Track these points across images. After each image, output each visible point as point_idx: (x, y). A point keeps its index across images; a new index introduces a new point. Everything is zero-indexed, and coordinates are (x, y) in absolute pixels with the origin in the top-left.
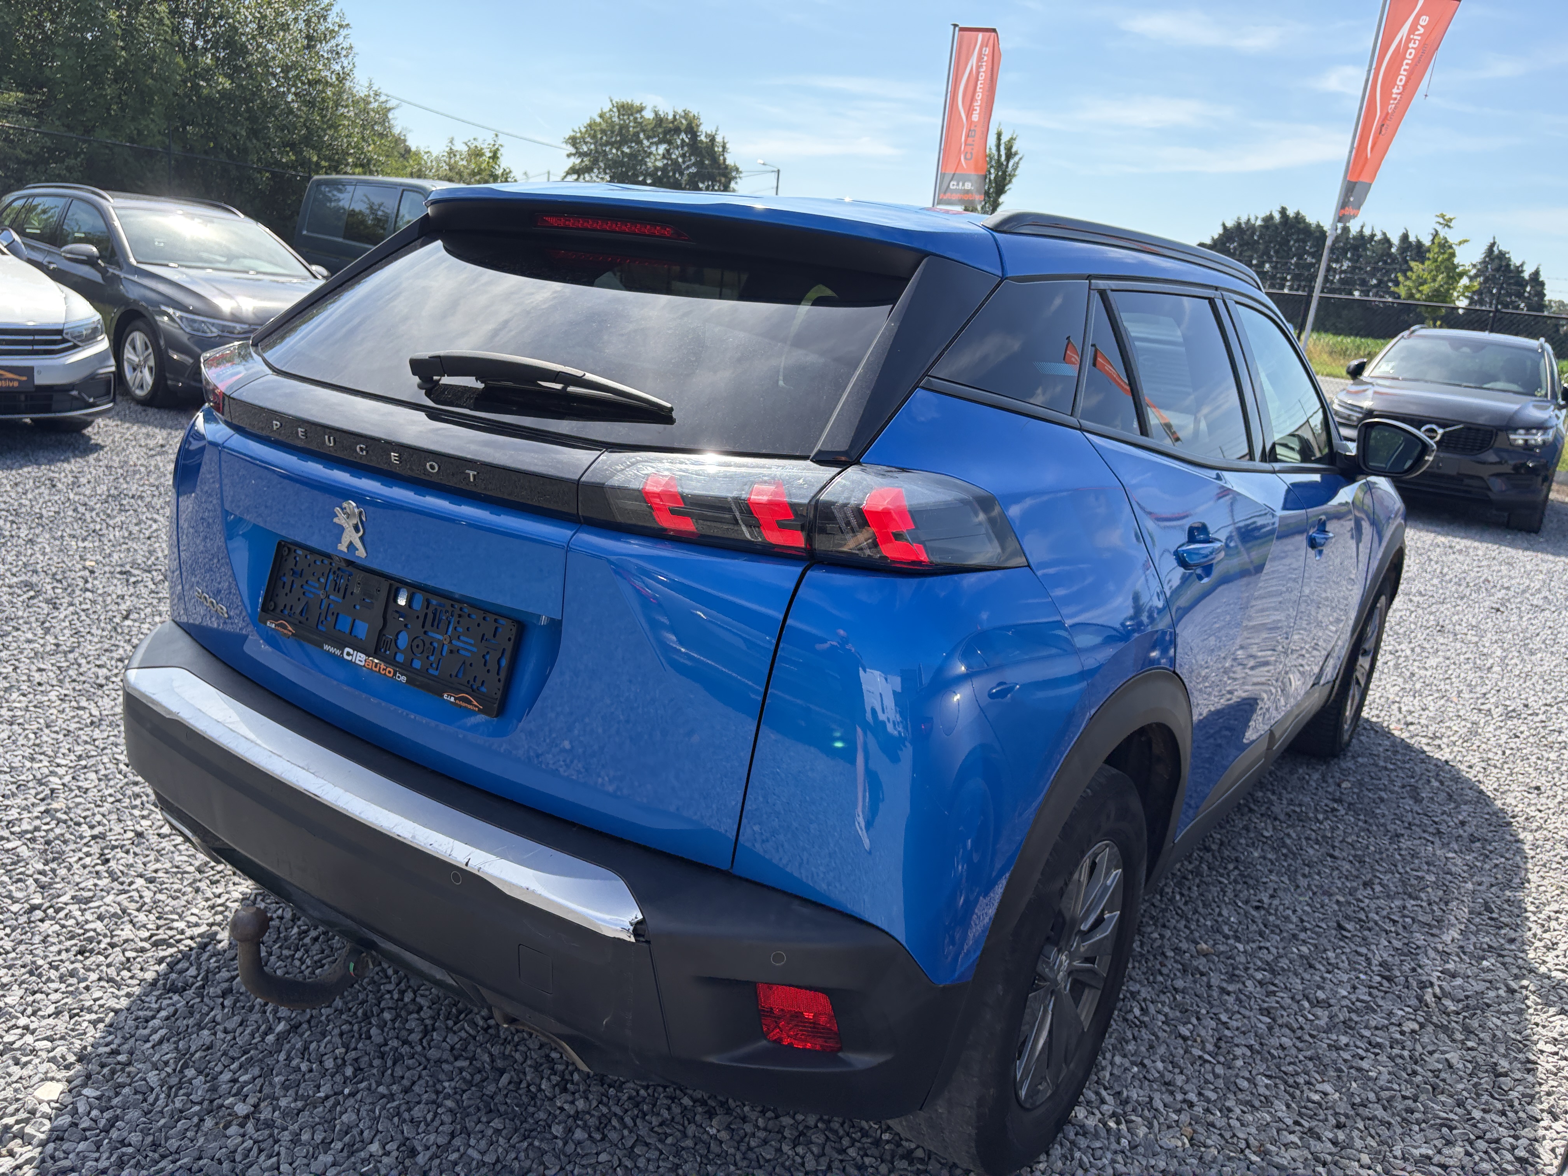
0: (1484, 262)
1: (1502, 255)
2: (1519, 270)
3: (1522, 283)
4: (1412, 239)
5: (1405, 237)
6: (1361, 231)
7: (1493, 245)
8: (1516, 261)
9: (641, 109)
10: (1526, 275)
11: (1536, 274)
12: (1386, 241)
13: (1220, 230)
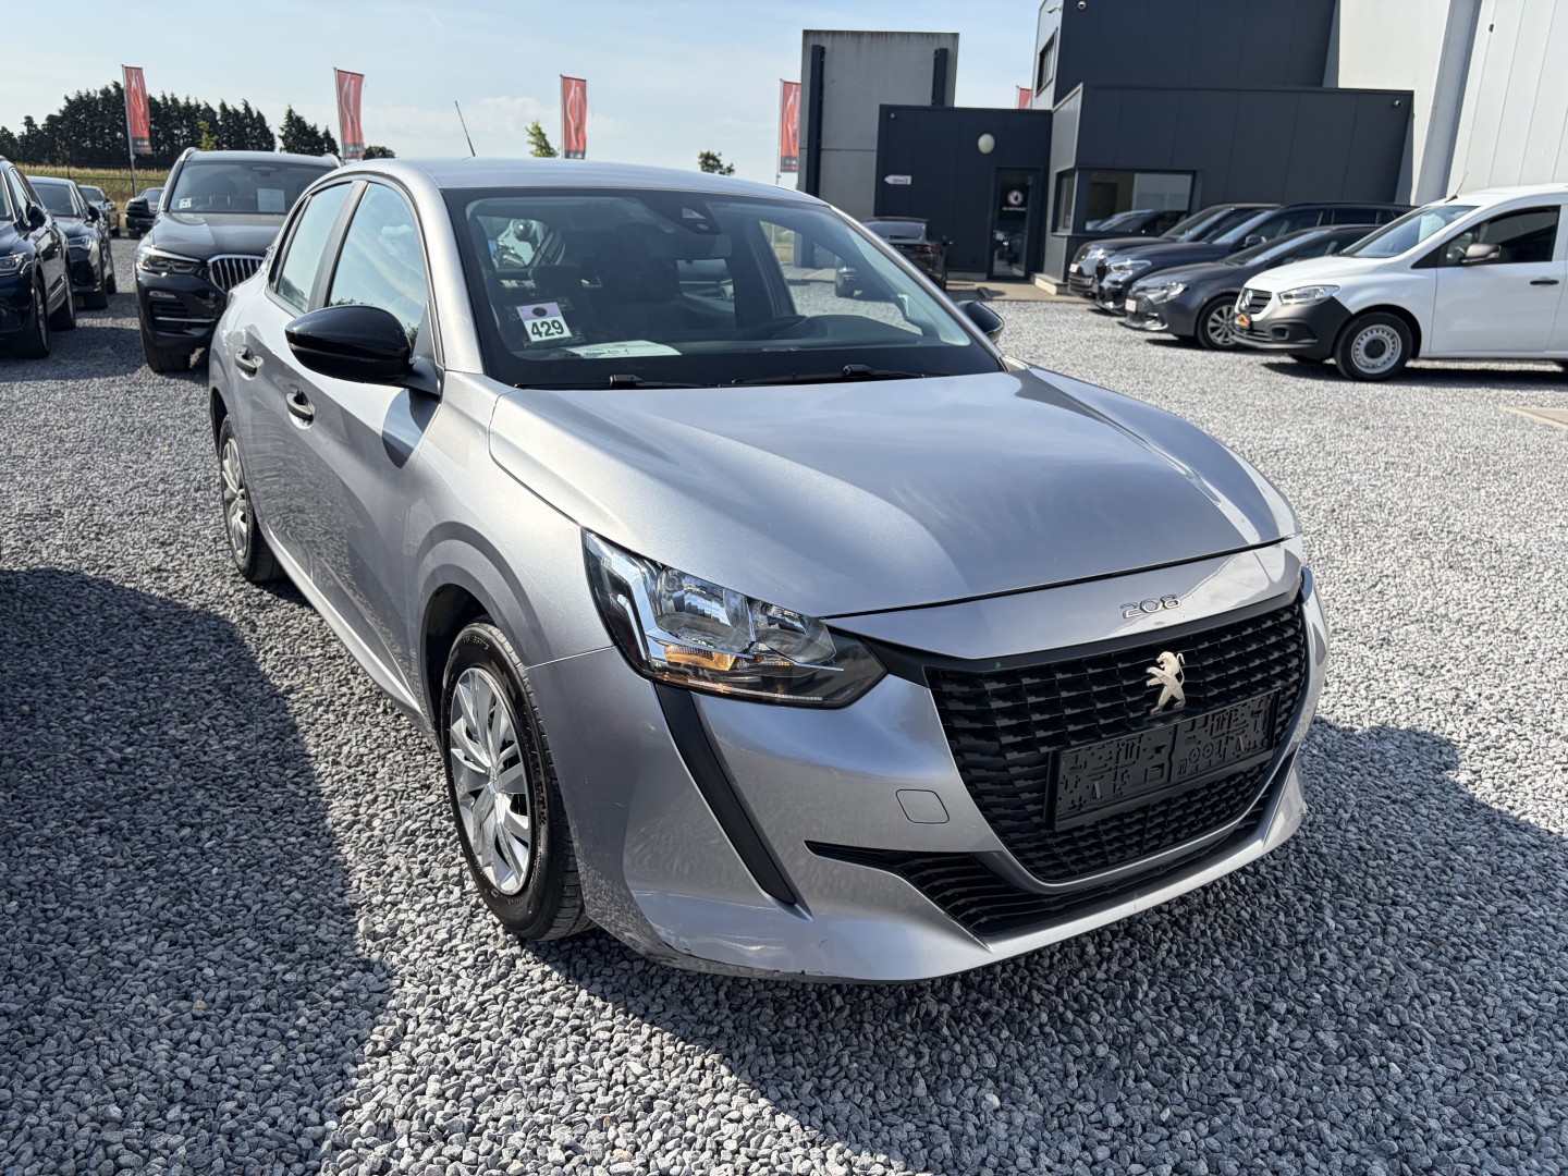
0: (288, 126)
1: (299, 120)
2: (314, 132)
3: (320, 142)
4: (229, 107)
5: (223, 106)
6: (188, 103)
7: (290, 112)
8: (310, 122)
10: (321, 134)
11: (327, 134)
12: (209, 109)
13: (65, 103)
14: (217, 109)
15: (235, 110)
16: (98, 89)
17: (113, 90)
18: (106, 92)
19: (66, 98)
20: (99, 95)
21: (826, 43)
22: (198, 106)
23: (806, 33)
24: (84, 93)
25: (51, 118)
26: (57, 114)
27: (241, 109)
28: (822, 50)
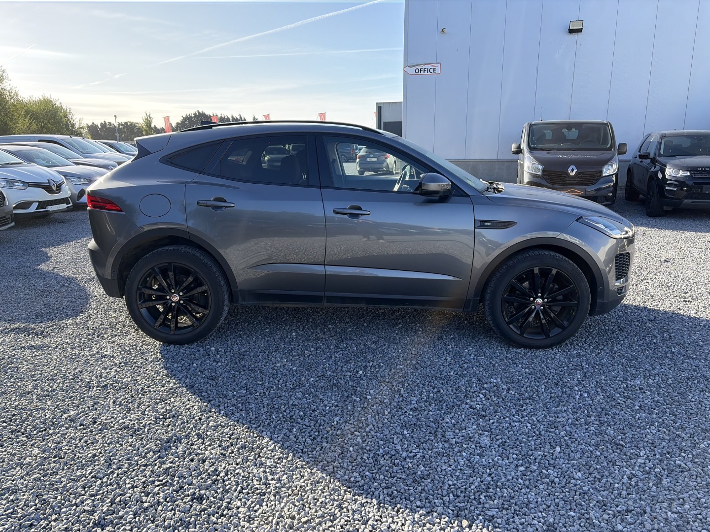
1: (257, 119)
6: (221, 116)
12: (228, 117)
14: (231, 118)
15: (236, 118)
16: (193, 113)
17: (197, 113)
18: (195, 114)
19: (182, 116)
20: (193, 116)
21: (382, 105)
22: (225, 117)
23: (377, 103)
24: (188, 115)
25: (178, 124)
26: (180, 122)
27: (239, 118)
28: (381, 107)
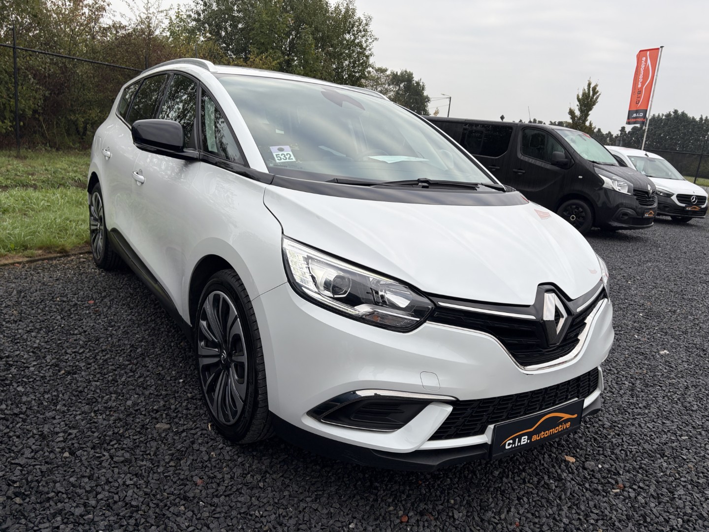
9: (386, 70)
